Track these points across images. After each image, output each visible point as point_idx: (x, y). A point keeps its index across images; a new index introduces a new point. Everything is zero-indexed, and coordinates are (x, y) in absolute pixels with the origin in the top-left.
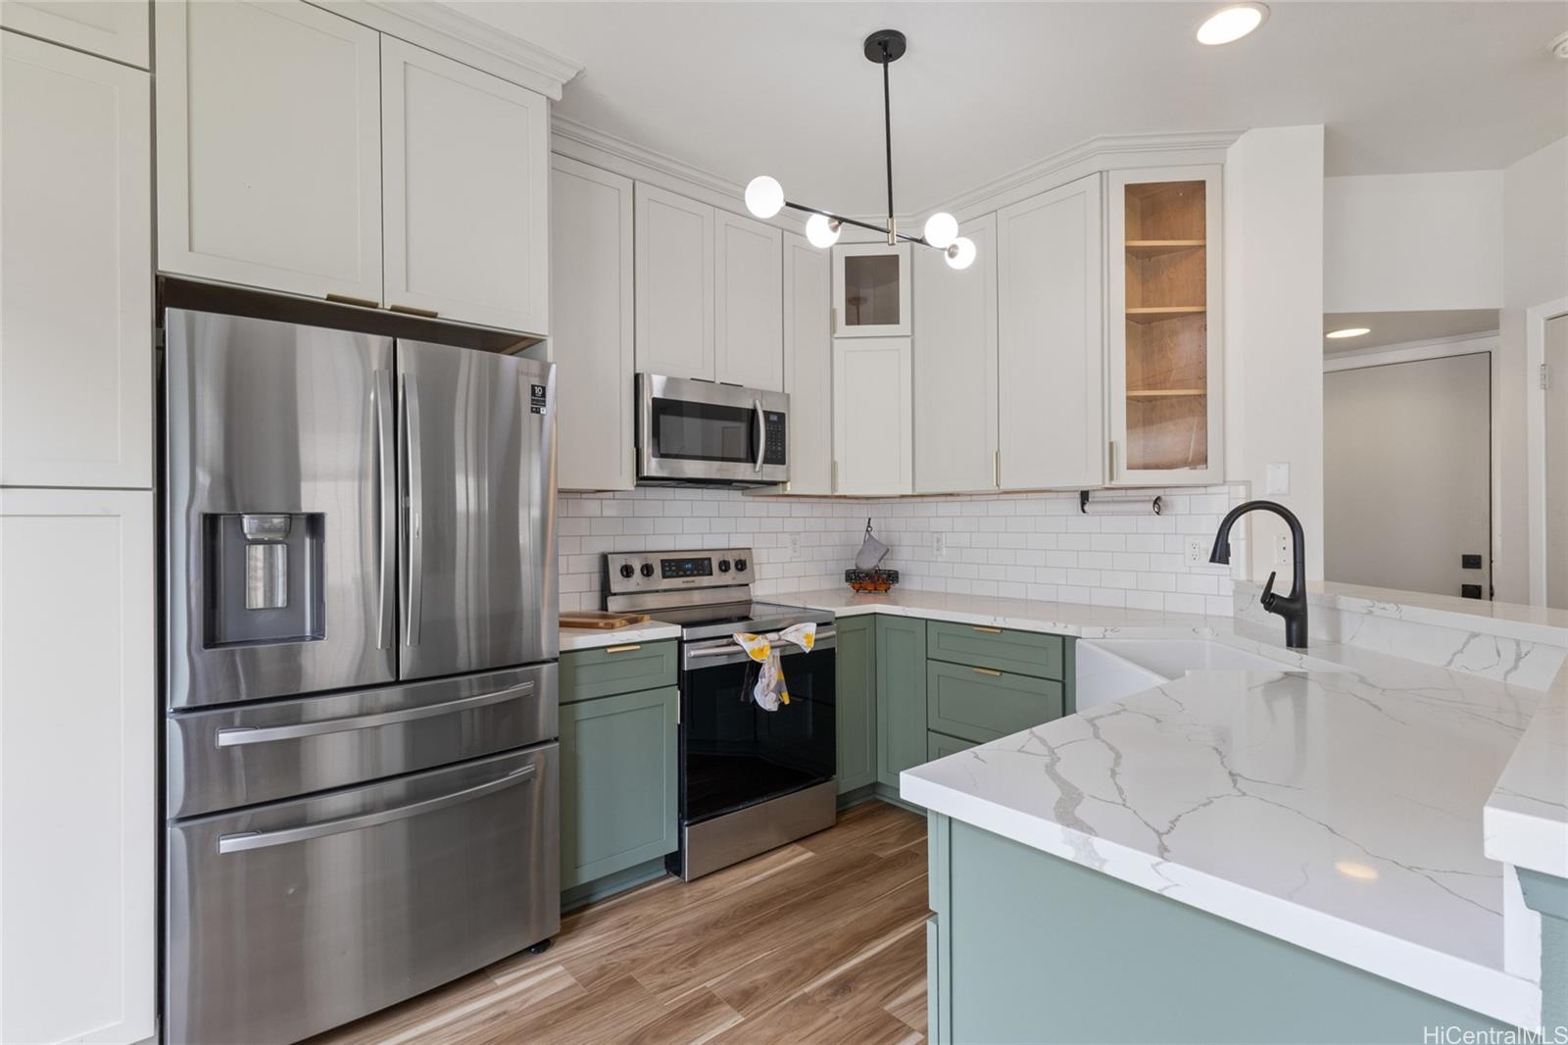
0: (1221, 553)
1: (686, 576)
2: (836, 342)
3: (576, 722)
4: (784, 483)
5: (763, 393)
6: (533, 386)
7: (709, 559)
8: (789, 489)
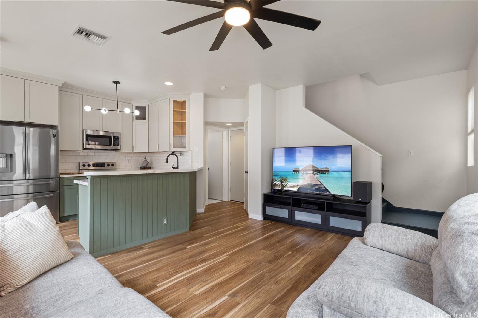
0: (167, 161)
1: (98, 167)
2: (133, 123)
3: (64, 189)
4: (120, 150)
5: (113, 133)
6: (54, 134)
7: (105, 164)
8: (121, 151)
